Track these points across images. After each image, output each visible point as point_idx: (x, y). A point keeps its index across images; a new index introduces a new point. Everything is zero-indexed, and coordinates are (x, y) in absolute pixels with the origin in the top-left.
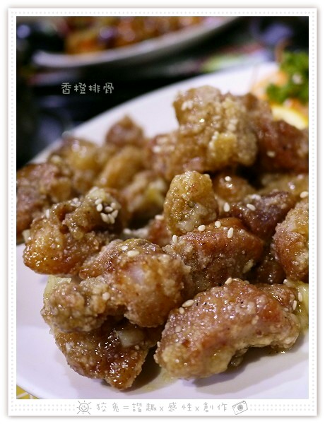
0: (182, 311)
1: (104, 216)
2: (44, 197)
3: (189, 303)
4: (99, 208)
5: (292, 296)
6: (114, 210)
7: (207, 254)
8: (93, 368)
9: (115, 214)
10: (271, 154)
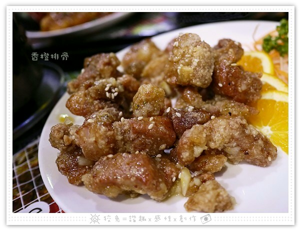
0: (105, 158)
1: (107, 93)
2: (98, 73)
3: (111, 156)
4: (107, 89)
5: (174, 174)
6: (116, 92)
7: (134, 133)
8: (63, 169)
9: (116, 94)
10: (221, 85)
